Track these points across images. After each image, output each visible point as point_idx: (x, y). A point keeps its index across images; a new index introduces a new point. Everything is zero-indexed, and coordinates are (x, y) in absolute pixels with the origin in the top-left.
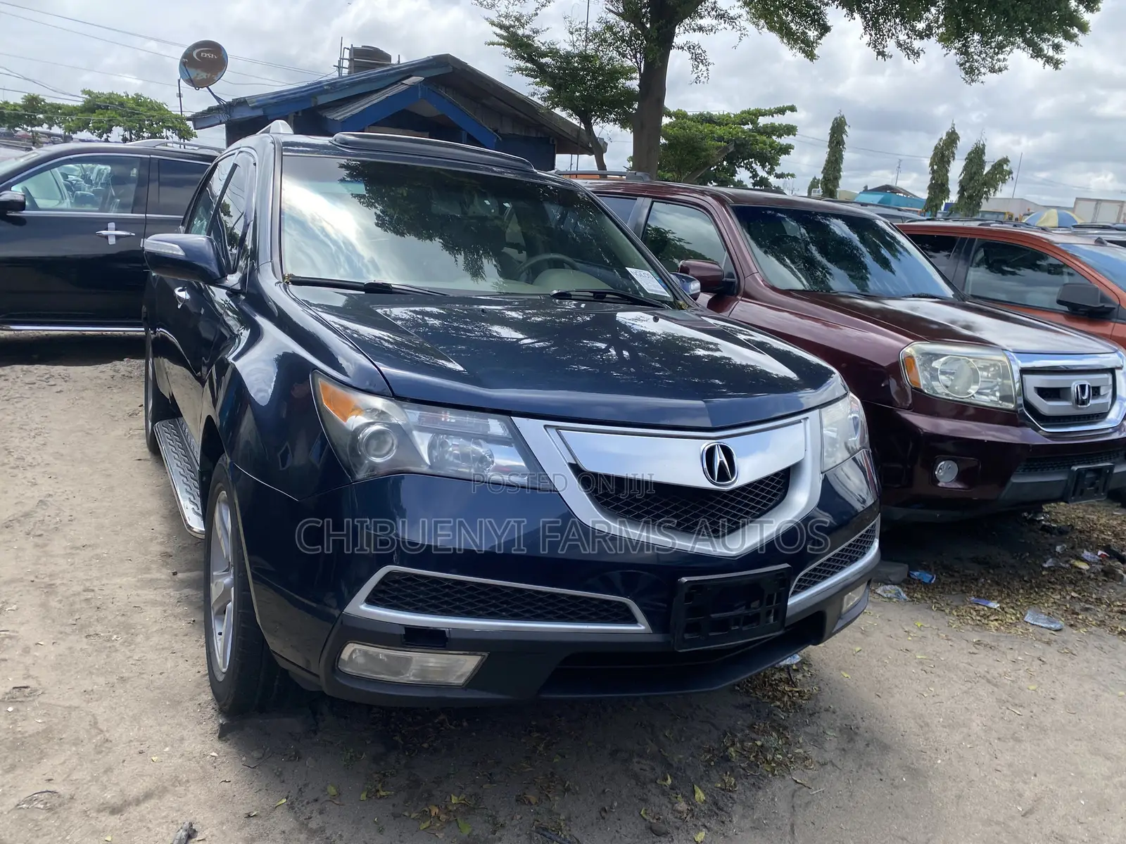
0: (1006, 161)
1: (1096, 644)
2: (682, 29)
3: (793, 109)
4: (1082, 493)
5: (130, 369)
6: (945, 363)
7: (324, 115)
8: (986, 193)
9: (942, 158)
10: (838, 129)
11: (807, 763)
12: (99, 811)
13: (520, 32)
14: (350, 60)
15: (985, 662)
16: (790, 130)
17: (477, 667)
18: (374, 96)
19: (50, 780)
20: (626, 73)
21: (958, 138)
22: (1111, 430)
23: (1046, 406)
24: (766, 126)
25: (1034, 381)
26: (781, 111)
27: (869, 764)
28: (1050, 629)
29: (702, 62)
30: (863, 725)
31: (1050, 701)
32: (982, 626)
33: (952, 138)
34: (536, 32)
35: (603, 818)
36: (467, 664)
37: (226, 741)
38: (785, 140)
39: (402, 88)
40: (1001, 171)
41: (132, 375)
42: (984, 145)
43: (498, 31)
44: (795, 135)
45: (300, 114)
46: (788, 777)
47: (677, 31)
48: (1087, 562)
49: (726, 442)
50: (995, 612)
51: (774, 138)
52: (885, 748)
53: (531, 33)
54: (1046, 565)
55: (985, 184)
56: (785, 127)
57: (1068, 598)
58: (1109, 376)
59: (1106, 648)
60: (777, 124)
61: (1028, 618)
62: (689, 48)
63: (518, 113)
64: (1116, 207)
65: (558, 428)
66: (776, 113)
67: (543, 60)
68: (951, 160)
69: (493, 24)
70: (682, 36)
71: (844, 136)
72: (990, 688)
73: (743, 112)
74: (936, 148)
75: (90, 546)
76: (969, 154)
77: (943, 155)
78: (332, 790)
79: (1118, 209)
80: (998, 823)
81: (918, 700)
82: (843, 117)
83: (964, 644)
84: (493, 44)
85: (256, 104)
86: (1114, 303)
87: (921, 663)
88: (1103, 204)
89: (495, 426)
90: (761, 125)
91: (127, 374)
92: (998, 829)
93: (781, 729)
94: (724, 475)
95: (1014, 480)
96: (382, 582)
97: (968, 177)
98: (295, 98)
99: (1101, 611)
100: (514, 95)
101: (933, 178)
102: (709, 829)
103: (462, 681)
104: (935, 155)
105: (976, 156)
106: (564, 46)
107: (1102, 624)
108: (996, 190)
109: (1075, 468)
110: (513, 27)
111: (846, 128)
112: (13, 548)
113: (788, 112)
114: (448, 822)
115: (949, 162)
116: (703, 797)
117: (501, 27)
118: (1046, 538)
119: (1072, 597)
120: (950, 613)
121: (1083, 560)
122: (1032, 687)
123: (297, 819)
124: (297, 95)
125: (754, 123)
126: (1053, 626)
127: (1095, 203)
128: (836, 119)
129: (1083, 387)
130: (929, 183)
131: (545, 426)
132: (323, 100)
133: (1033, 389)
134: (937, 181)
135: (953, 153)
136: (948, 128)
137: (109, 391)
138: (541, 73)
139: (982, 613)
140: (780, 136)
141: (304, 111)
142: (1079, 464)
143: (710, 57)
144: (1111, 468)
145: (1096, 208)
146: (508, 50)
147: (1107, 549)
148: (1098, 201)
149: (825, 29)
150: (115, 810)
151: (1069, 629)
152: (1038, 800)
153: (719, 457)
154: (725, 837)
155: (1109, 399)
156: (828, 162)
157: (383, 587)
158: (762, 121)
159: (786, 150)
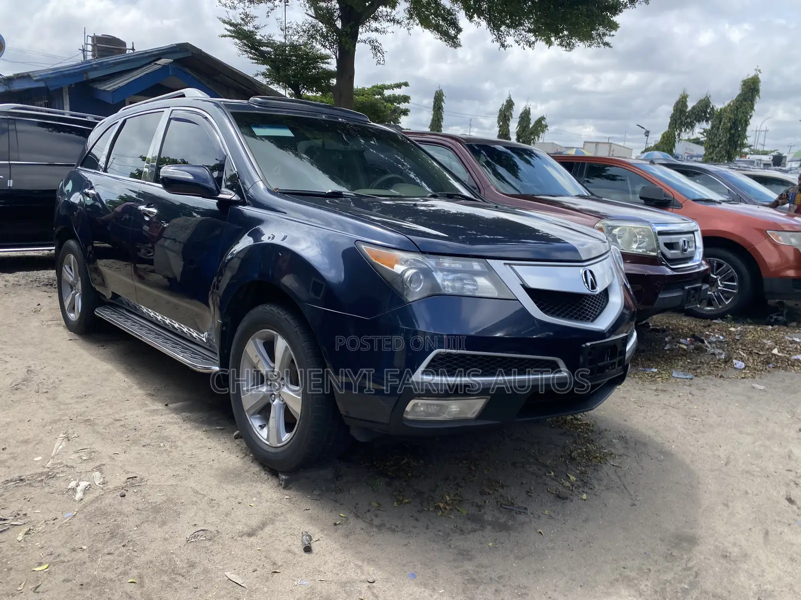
0: (543, 118)
1: (712, 383)
2: (364, 29)
3: (406, 84)
4: (690, 302)
5: (16, 279)
6: (619, 231)
7: (95, 86)
8: (533, 139)
9: (504, 116)
10: (439, 99)
11: (613, 456)
12: (241, 536)
13: (246, 28)
14: (93, 46)
15: (664, 398)
16: (406, 99)
17: (483, 406)
18: (135, 73)
19: (195, 525)
20: (324, 58)
21: (513, 104)
22: (697, 266)
23: (670, 253)
24: (389, 97)
25: (663, 239)
26: (399, 86)
27: (642, 453)
28: (687, 379)
29: (379, 51)
30: (628, 436)
31: (707, 413)
32: (654, 382)
33: (510, 104)
34: (257, 28)
35: (530, 496)
36: (476, 405)
37: (290, 489)
38: (403, 106)
39: (156, 67)
40: (541, 126)
41: (20, 283)
42: (529, 108)
43: (229, 27)
44: (409, 103)
45: (73, 86)
46: (609, 464)
47: (360, 30)
48: (685, 344)
49: (590, 268)
50: (656, 374)
51: (395, 104)
52: (645, 445)
53: (254, 29)
54: (666, 348)
55: (532, 133)
56: (402, 97)
57: (686, 363)
58: (692, 235)
59: (717, 385)
60: (397, 95)
61: (674, 374)
62: (370, 42)
63: (240, 86)
64: (607, 147)
65: (510, 264)
66: (396, 87)
67: (264, 49)
68: (510, 117)
69: (224, 22)
70: (363, 34)
71: (443, 104)
72: (675, 410)
73: (373, 87)
74: (500, 110)
75: (90, 395)
76: (521, 114)
77: (505, 116)
78: (375, 504)
79: (608, 148)
80: (716, 470)
81: (645, 420)
82: (441, 90)
83: (650, 391)
84: (225, 36)
85: (39, 78)
86: (671, 197)
87: (635, 402)
88: (600, 145)
89: (476, 265)
90: (386, 95)
91: (15, 283)
92: (718, 472)
93: (591, 441)
94: (593, 287)
95: (660, 296)
96: (432, 360)
97: (521, 129)
98: (70, 74)
99: (706, 368)
100: (237, 73)
101: (500, 131)
102: (586, 493)
103: (474, 416)
104: (500, 115)
105: (525, 116)
106: (279, 38)
107: (709, 374)
108: (539, 137)
109: (687, 288)
110: (240, 25)
111: (443, 98)
112: (32, 402)
113: (403, 87)
114: (451, 510)
115: (509, 120)
116: (575, 479)
117: (231, 24)
118: (657, 335)
119: (688, 362)
120: (634, 377)
121: (682, 344)
122: (695, 407)
123: (364, 521)
124: (72, 71)
125: (381, 94)
126: (688, 377)
127: (595, 145)
128: (437, 92)
129: (684, 241)
130: (498, 134)
131: (505, 264)
132: (93, 75)
133: (663, 244)
134: (502, 132)
135: (511, 114)
136: (506, 98)
137: (7, 296)
138: (262, 57)
139: (650, 375)
140: (399, 103)
141: (76, 84)
142: (689, 285)
143: (384, 48)
144: (701, 287)
145: (596, 147)
146: (236, 40)
147: (693, 336)
148: (597, 143)
149: (459, 30)
150: (250, 535)
151: (696, 378)
152: (728, 458)
153: (590, 277)
154: (596, 495)
155: (693, 249)
156: (433, 120)
157: (433, 364)
158: (387, 93)
159: (405, 112)
